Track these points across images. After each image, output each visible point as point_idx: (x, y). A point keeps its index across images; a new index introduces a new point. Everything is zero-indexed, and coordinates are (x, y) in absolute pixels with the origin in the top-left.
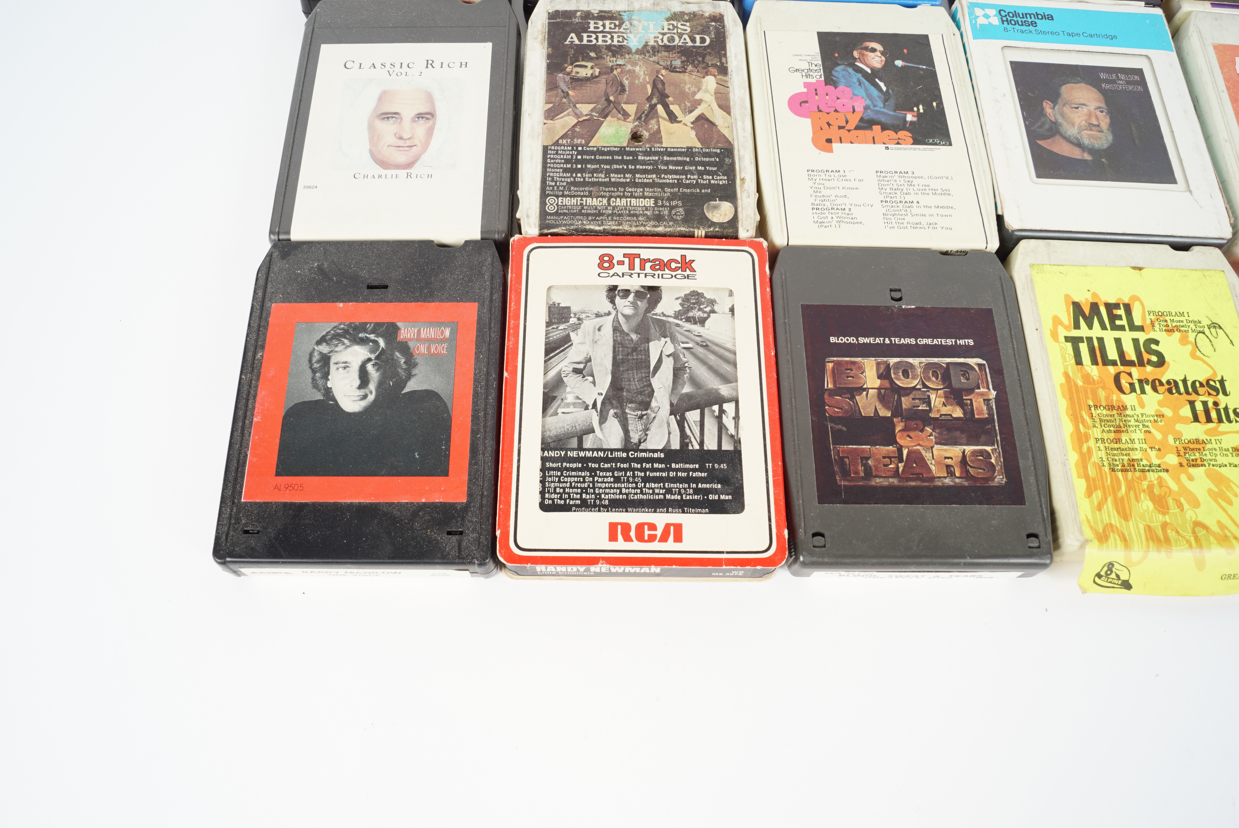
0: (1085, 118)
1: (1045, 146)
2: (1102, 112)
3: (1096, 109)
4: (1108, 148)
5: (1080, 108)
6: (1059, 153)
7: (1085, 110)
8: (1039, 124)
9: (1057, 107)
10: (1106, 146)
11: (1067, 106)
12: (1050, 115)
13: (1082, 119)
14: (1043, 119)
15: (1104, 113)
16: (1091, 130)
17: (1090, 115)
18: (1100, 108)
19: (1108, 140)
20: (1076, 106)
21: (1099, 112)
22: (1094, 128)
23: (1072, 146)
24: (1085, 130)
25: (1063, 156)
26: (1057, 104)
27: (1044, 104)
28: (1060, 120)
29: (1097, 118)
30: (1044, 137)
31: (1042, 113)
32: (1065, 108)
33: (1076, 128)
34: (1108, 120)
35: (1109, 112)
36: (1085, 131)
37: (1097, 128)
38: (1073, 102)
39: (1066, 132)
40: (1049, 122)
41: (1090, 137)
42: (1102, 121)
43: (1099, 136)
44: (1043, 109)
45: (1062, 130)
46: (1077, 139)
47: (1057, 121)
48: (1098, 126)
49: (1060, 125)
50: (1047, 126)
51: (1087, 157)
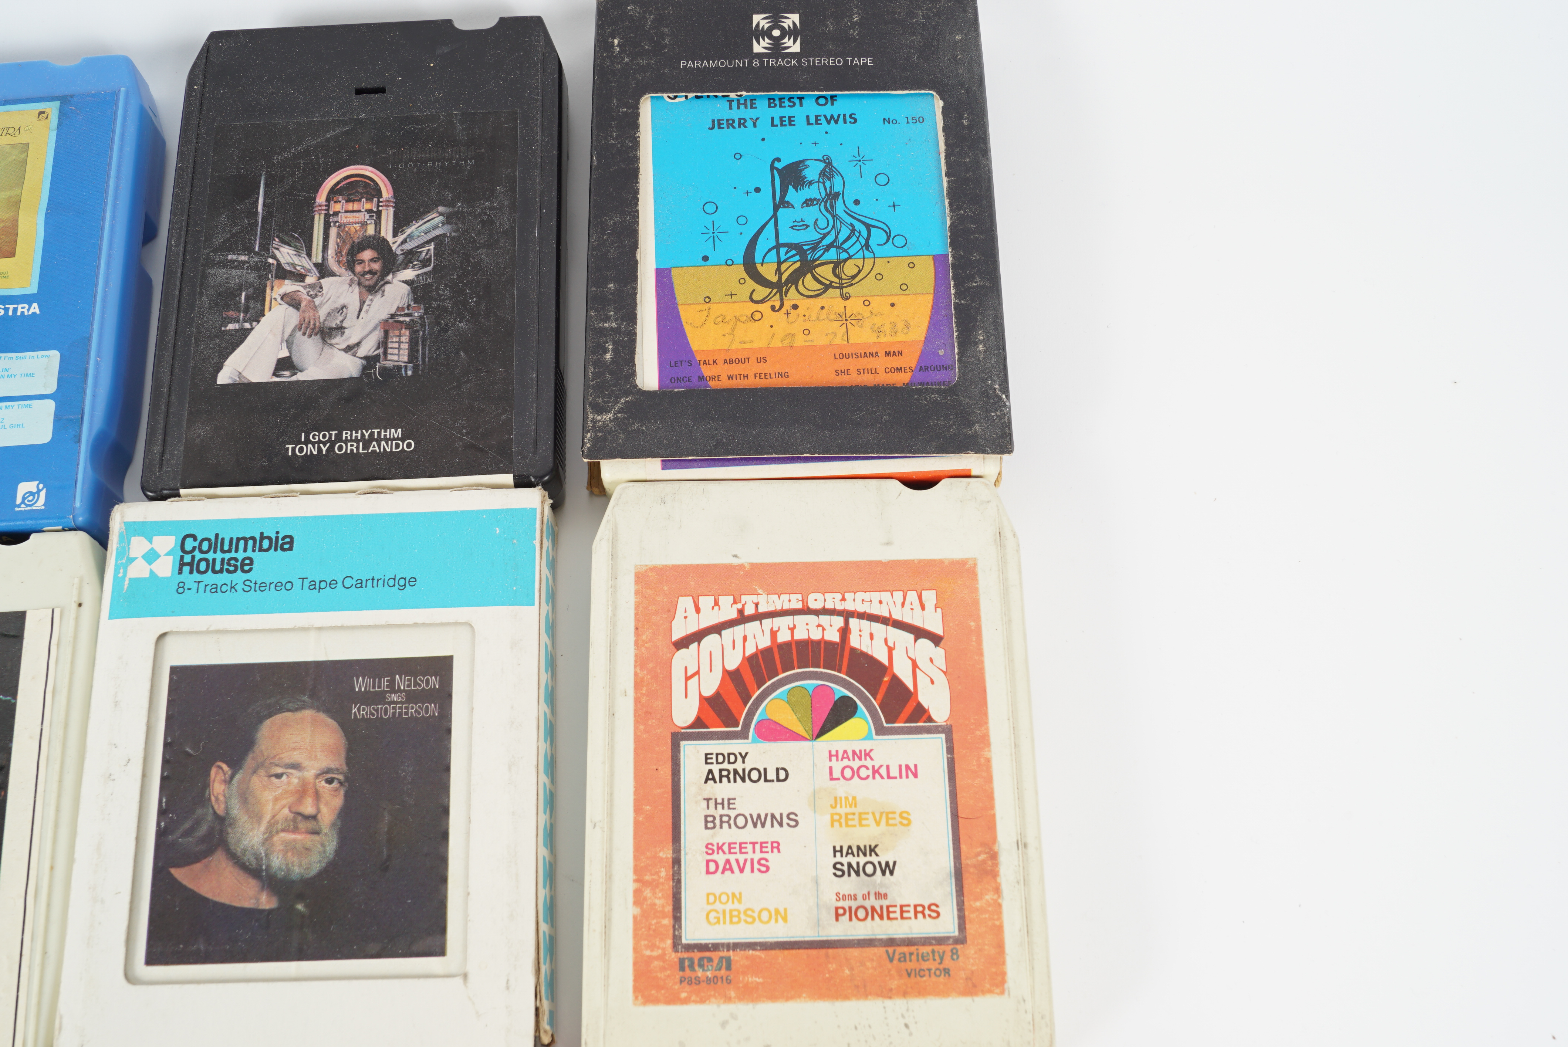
0: (290, 800)
1: (186, 882)
2: (330, 781)
3: (317, 776)
4: (321, 874)
5: (284, 777)
6: (210, 896)
7: (294, 779)
8: (187, 825)
9: (238, 777)
10: (316, 868)
11: (262, 772)
12: (217, 799)
13: (284, 802)
14: (199, 811)
15: (335, 784)
16: (295, 830)
17: (302, 792)
18: (329, 771)
19: (325, 852)
20: (279, 770)
21: (323, 783)
22: (302, 825)
23: (242, 876)
24: (283, 830)
25: (216, 904)
26: (240, 768)
27: (213, 771)
28: (236, 811)
29: (317, 795)
30: (189, 859)
31: (202, 798)
32: (255, 778)
33: (263, 828)
34: (338, 802)
35: (347, 779)
36: (282, 834)
37: (311, 825)
38: (276, 761)
39: (239, 841)
40: (210, 817)
41: (290, 847)
42: (327, 804)
43: (309, 845)
44: (206, 785)
45: (232, 838)
46: (258, 858)
47: (227, 813)
48: (314, 817)
49: (233, 823)
50: (203, 829)
51: (266, 902)
